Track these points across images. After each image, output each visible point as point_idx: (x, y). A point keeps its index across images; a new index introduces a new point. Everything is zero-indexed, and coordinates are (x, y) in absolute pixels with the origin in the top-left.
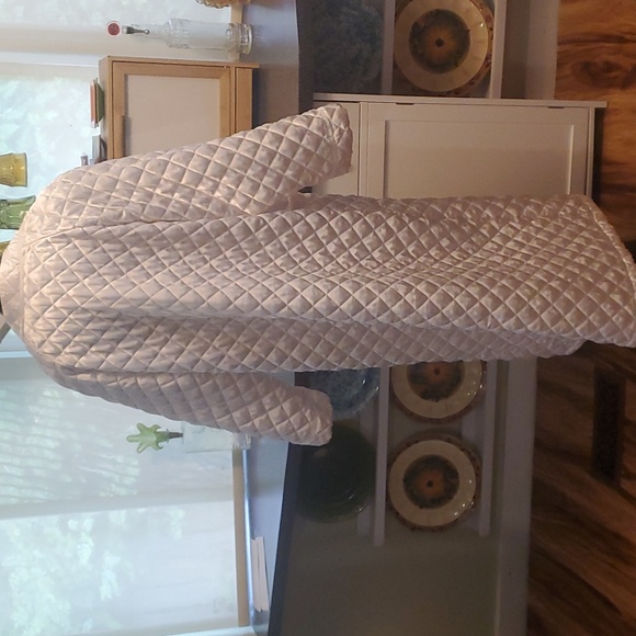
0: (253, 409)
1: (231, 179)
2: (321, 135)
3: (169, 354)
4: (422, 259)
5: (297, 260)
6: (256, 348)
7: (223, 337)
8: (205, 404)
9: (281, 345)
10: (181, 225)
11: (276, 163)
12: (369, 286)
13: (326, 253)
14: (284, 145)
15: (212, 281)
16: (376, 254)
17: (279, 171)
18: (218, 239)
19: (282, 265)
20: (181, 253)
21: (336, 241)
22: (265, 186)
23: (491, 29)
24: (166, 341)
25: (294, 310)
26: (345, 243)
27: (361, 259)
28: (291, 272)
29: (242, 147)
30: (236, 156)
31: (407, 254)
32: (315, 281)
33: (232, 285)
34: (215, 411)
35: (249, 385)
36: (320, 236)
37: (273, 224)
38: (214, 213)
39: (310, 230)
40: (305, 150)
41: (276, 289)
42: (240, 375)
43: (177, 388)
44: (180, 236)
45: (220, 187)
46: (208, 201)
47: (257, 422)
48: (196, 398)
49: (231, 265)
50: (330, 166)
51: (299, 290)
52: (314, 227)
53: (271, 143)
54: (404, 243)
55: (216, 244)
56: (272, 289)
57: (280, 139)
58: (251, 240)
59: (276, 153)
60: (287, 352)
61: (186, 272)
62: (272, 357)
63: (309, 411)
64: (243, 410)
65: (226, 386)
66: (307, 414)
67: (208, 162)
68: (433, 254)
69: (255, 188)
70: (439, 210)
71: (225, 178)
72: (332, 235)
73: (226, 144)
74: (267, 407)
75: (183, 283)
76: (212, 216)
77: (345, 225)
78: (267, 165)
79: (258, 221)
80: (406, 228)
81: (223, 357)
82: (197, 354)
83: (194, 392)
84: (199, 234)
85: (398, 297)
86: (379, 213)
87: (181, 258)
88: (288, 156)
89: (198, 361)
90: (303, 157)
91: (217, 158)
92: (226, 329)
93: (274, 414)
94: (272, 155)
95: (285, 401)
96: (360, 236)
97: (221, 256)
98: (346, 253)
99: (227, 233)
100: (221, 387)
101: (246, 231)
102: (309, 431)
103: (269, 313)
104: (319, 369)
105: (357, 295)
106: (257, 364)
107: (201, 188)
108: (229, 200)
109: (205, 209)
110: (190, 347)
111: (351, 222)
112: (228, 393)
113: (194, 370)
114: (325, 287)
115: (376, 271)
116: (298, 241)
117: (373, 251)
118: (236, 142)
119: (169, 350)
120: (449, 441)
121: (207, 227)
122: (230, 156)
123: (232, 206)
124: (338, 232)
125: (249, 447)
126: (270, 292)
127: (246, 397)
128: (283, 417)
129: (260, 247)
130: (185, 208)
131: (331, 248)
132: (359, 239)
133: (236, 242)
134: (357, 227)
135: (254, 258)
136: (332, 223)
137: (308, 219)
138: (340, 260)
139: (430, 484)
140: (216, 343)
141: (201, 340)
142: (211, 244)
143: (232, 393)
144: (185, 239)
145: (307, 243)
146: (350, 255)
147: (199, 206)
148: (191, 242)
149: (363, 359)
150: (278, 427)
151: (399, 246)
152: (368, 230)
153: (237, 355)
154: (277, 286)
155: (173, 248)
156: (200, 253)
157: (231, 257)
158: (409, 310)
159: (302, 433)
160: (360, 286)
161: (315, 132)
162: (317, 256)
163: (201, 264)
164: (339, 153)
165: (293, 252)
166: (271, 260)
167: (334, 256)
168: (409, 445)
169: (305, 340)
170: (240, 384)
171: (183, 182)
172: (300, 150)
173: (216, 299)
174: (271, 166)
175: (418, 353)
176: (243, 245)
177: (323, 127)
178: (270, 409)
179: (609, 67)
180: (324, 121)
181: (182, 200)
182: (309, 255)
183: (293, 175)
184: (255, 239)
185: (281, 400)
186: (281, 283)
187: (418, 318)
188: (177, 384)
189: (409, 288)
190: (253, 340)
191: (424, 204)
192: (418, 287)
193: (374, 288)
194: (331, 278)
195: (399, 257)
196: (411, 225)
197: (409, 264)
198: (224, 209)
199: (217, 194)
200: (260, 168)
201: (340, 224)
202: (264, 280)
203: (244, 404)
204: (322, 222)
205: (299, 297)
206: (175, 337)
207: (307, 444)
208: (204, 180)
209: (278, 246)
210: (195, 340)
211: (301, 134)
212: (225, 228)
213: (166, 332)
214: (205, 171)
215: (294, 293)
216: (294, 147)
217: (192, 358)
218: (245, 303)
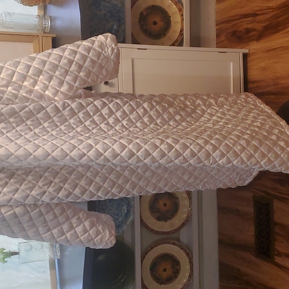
0: (65, 227)
1: (45, 77)
2: (101, 51)
3: (9, 192)
4: (165, 127)
5: (91, 128)
6: (66, 186)
7: (44, 180)
8: (34, 225)
9: (83, 183)
10: (13, 106)
11: (73, 67)
12: (137, 141)
13: (108, 124)
14: (78, 56)
15: (36, 142)
16: (138, 124)
17: (76, 73)
18: (39, 116)
19: (81, 131)
20: (14, 125)
21: (113, 116)
22: (67, 82)
23: (182, 15)
24: (6, 183)
25: (91, 157)
26: (119, 118)
27: (130, 127)
28: (87, 135)
29: (51, 57)
30: (48, 63)
31: (156, 124)
32: (103, 140)
33: (49, 143)
34: (41, 229)
35: (63, 211)
36: (104, 113)
37: (74, 105)
38: (35, 99)
39: (97, 110)
40: (92, 60)
41: (79, 145)
42: (57, 205)
43: (15, 216)
44: (13, 113)
45: (38, 83)
46: (30, 92)
47: (68, 235)
48: (28, 221)
49: (48, 132)
50: (107, 71)
51: (93, 145)
52: (99, 108)
53: (70, 55)
54: (154, 117)
55: (37, 119)
56: (76, 145)
57: (75, 53)
58: (60, 116)
59: (73, 61)
60: (87, 188)
61: (17, 137)
62: (77, 191)
63: (101, 226)
64: (59, 228)
65: (47, 213)
66: (100, 228)
67: (30, 67)
68: (172, 124)
69: (61, 83)
70: (172, 100)
71: (41, 77)
72: (111, 113)
73: (41, 56)
74: (75, 225)
75: (16, 143)
76: (33, 101)
77: (118, 107)
78: (68, 69)
79: (64, 104)
80: (155, 109)
81: (45, 192)
82: (28, 192)
83: (26, 218)
84: (26, 112)
85: (156, 147)
86: (138, 100)
87: (14, 128)
88: (81, 63)
89: (28, 196)
90: (90, 64)
91: (35, 64)
92: (47, 174)
93: (79, 229)
94: (71, 62)
95: (85, 220)
96: (128, 114)
97: (41, 127)
98: (120, 124)
99: (44, 111)
100: (44, 213)
101: (57, 110)
102: (101, 239)
103: (75, 161)
104: (106, 198)
105: (130, 146)
106: (67, 196)
107: (26, 83)
108: (45, 92)
109: (28, 96)
110: (23, 187)
111: (122, 105)
112: (49, 217)
113: (26, 202)
114: (110, 142)
115: (140, 133)
116: (90, 116)
117: (136, 122)
118: (47, 54)
119: (9, 190)
120: (174, 244)
121: (31, 107)
122: (44, 63)
123: (47, 95)
124: (114, 111)
125: (59, 258)
126: (75, 147)
127: (61, 219)
128: (85, 231)
129: (66, 120)
130: (16, 96)
131: (111, 121)
132: (127, 115)
133: (50, 117)
134: (126, 108)
135: (63, 127)
136: (111, 105)
137: (95, 103)
138: (117, 128)
139: (165, 270)
140: (40, 184)
141: (30, 182)
142: (34, 118)
143: (52, 217)
144: (17, 115)
145: (96, 118)
146: (123, 125)
147: (25, 95)
148: (21, 117)
149: (133, 190)
150: (82, 238)
151: (152, 120)
152: (133, 110)
153: (54, 191)
154: (79, 143)
155: (9, 122)
156: (26, 125)
157: (48, 127)
158: (163, 155)
159: (97, 240)
160: (132, 141)
161: (97, 49)
162: (102, 126)
163: (28, 131)
164: (112, 63)
165: (87, 123)
166: (74, 128)
167: (113, 125)
168: (152, 248)
169: (98, 179)
170: (57, 211)
171: (14, 79)
172: (89, 60)
173: (39, 152)
174: (71, 69)
175: (165, 186)
176: (55, 119)
177: (102, 46)
178: (77, 226)
179: (248, 31)
180: (102, 42)
181: (14, 91)
182: (97, 125)
183: (85, 76)
184: (63, 115)
185: (83, 220)
186: (82, 141)
187: (169, 160)
188: (15, 213)
189: (162, 141)
190: (65, 181)
191: (162, 97)
192: (167, 141)
193: (141, 142)
194: (113, 138)
195: (152, 126)
196: (157, 107)
197: (158, 130)
198: (41, 97)
199: (37, 88)
200: (63, 70)
201: (115, 106)
202: (71, 140)
203: (59, 224)
204: (104, 105)
205: (94, 149)
206: (12, 181)
207: (101, 247)
208: (28, 78)
209: (78, 119)
210: (26, 182)
211: (89, 50)
212: (43, 108)
213: (6, 177)
214: (28, 73)
215: (91, 147)
216: (84, 58)
217: (24, 194)
218: (59, 154)
